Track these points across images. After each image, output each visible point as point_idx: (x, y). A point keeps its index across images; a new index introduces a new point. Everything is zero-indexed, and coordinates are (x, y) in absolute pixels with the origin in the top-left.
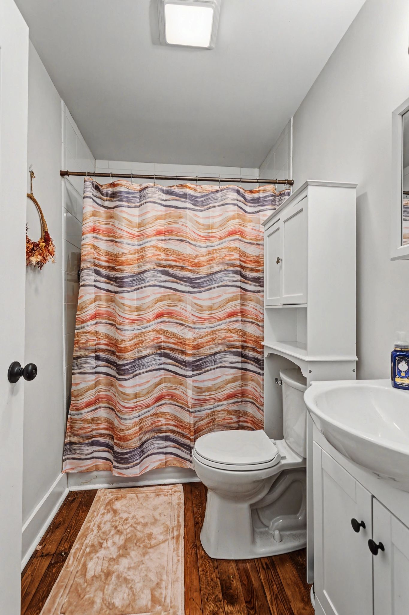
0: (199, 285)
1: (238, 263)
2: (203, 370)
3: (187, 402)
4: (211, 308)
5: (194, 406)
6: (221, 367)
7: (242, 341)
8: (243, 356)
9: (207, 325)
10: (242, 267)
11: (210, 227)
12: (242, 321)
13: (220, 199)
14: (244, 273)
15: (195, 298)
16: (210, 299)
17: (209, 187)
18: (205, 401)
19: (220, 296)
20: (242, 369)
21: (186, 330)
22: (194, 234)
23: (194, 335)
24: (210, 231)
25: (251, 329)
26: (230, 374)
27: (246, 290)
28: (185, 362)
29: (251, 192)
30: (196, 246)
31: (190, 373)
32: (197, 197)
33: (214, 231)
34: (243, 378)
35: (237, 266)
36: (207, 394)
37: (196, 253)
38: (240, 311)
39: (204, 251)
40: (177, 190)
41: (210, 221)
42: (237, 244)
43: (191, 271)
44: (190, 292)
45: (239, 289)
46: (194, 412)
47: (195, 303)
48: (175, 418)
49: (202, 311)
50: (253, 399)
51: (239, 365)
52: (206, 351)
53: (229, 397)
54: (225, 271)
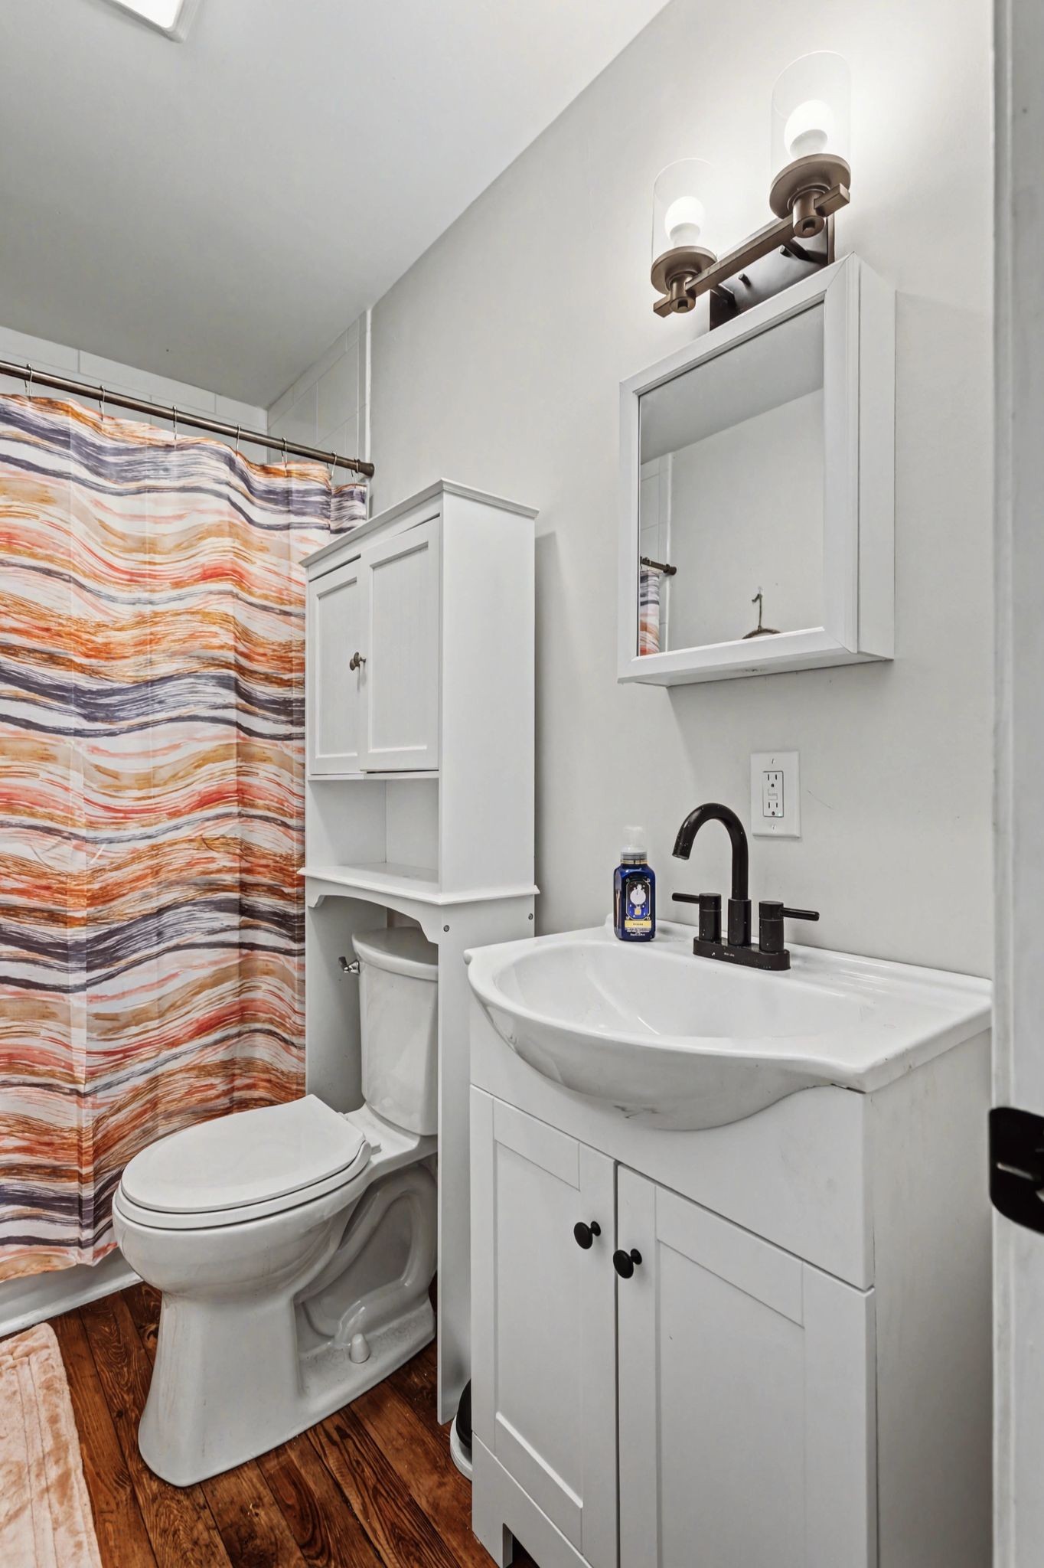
0: (109, 714)
1: (230, 656)
2: (122, 963)
3: (70, 1067)
4: (147, 781)
5: (92, 1075)
6: (177, 948)
7: (242, 870)
8: (243, 910)
9: (133, 829)
10: (241, 669)
11: (147, 546)
12: (240, 815)
13: (175, 471)
14: (243, 683)
15: (95, 750)
16: (146, 754)
17: (141, 428)
18: (126, 1053)
19: (176, 747)
20: (241, 945)
21: (67, 848)
22: (92, 560)
23: (94, 862)
24: (147, 558)
25: (267, 839)
26: (204, 963)
27: (250, 732)
28: (64, 946)
29: (265, 470)
30: (98, 595)
31: (82, 977)
32: (100, 449)
33: (158, 558)
34: (245, 971)
35: (227, 665)
36: (134, 1030)
37: (99, 618)
38: (235, 787)
39: (125, 613)
40: (30, 411)
41: (148, 530)
42: (228, 607)
43: (82, 669)
44: (78, 733)
45: (234, 729)
46: (94, 1092)
47: (98, 768)
48: (25, 1124)
49: (119, 789)
50: (271, 1021)
51: (234, 937)
52: (129, 906)
53: (204, 1028)
54: (189, 675)
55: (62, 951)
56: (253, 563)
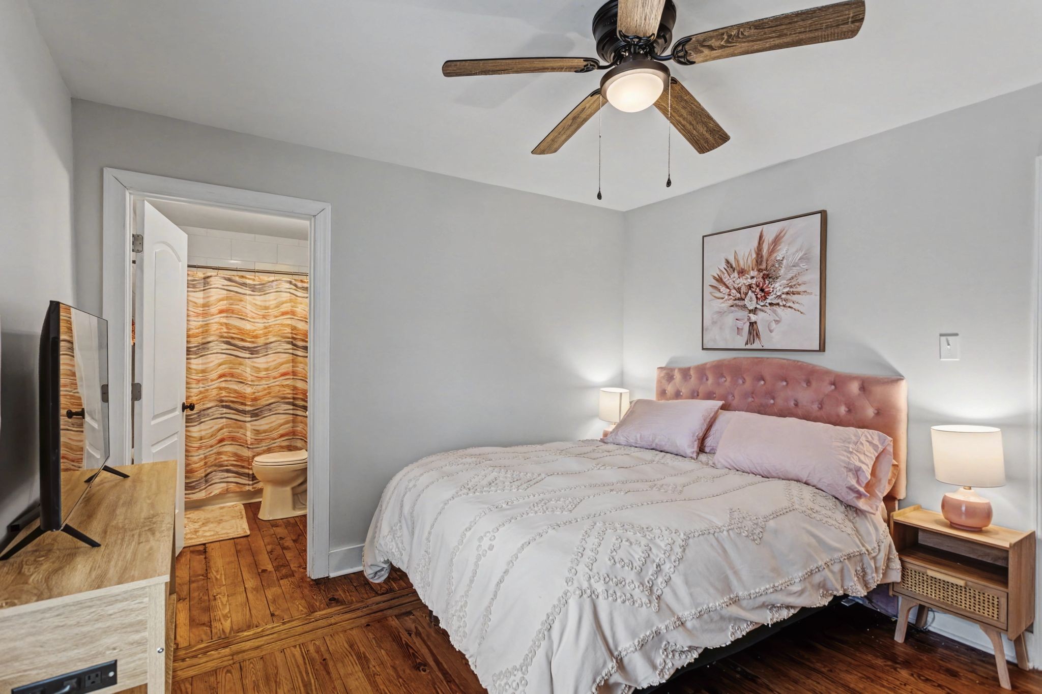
0: (257, 352)
1: (290, 335)
2: (260, 417)
3: (246, 441)
4: (267, 369)
5: (252, 444)
6: (275, 414)
7: (293, 394)
8: (294, 405)
9: (264, 382)
10: (293, 338)
11: (266, 308)
12: (293, 379)
13: (274, 287)
14: (294, 342)
15: (253, 362)
16: (267, 362)
17: (266, 278)
18: (261, 440)
19: (275, 360)
20: (293, 414)
21: (245, 387)
22: (253, 314)
23: (252, 391)
24: (267, 311)
25: (300, 384)
26: (282, 418)
27: (296, 355)
28: (245, 411)
29: (302, 281)
30: (254, 322)
31: (249, 419)
32: (255, 285)
33: (270, 311)
34: (294, 421)
35: (289, 338)
36: (264, 435)
37: (255, 328)
38: (291, 371)
39: (261, 326)
40: (237, 279)
41: (267, 304)
42: (289, 322)
43: (250, 342)
44: (249, 358)
45: (291, 355)
46: (253, 448)
47: (254, 367)
48: (235, 455)
49: (260, 371)
50: (302, 436)
51: (291, 412)
52: (263, 402)
53: (282, 436)
54: (279, 341)
55: (244, 412)
56: (298, 307)
